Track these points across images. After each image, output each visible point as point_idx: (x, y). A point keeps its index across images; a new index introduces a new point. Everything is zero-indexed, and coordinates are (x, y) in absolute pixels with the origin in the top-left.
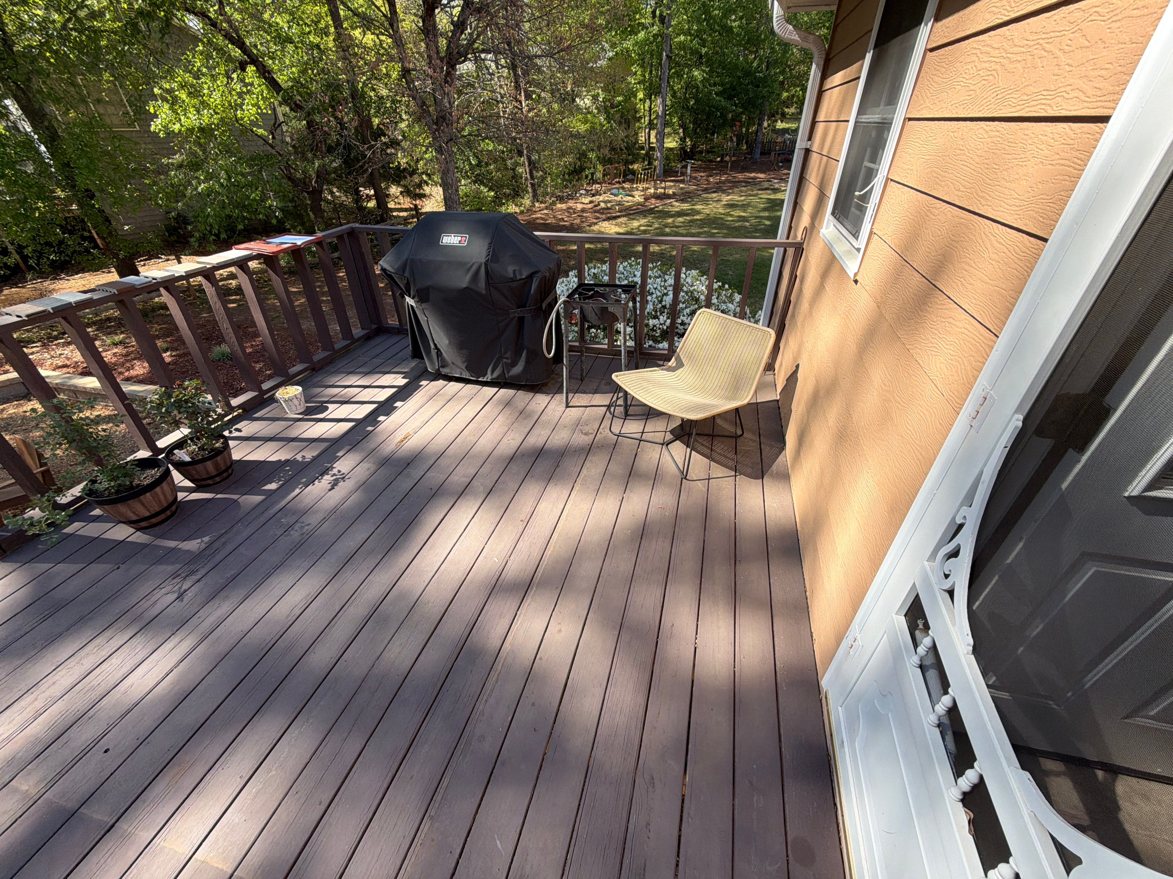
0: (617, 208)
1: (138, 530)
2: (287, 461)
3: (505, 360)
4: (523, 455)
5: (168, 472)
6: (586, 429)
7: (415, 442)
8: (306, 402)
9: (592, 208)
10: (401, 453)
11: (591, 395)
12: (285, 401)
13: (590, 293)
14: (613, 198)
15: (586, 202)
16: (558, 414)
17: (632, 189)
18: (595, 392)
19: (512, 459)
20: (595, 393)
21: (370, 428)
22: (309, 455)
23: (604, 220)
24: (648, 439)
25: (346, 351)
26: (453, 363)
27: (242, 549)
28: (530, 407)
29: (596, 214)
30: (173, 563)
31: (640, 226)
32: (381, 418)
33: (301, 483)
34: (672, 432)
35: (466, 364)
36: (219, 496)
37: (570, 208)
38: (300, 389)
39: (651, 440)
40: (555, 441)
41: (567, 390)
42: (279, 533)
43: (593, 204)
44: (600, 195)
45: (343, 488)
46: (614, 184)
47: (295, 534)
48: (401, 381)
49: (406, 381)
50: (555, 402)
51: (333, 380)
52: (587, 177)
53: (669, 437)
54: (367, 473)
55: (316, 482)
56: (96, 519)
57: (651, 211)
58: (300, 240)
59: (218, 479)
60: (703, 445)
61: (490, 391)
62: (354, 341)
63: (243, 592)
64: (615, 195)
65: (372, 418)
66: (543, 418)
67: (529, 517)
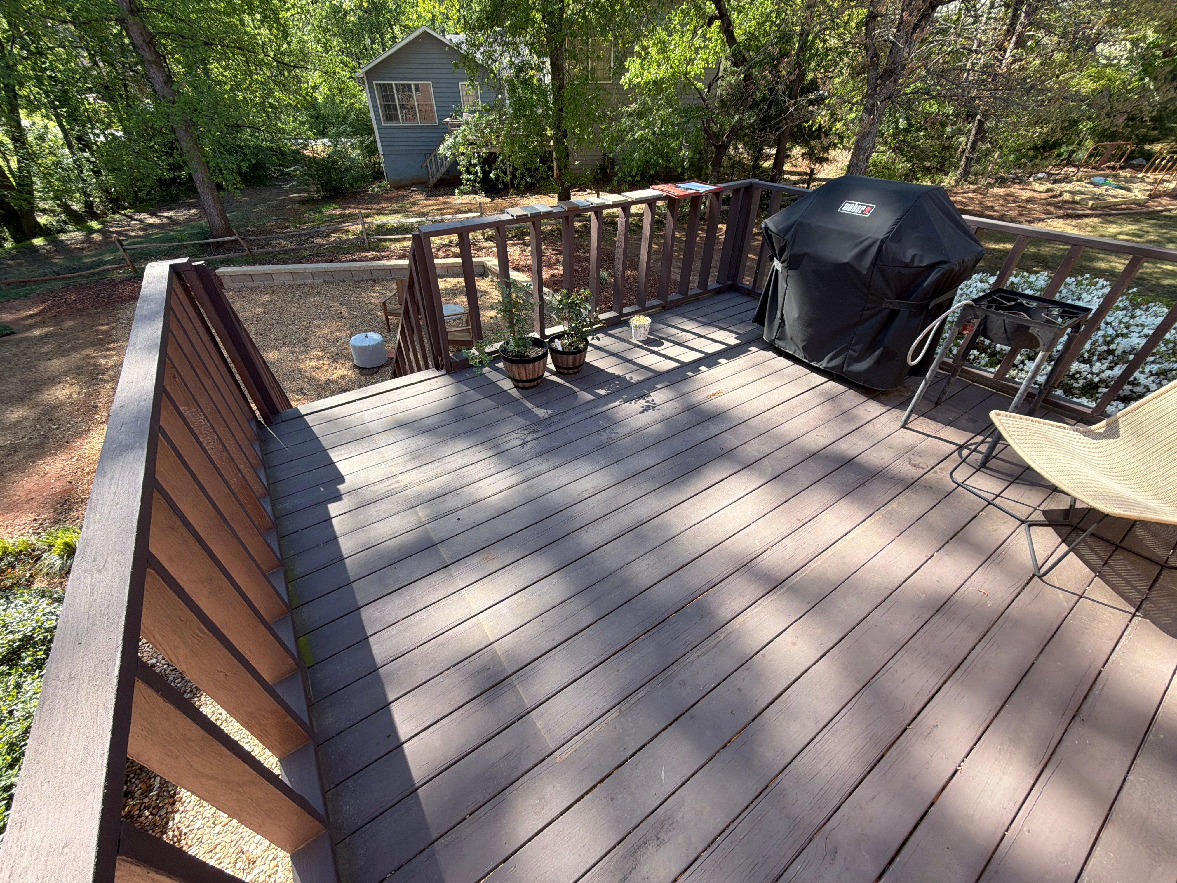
0: (1090, 203)
1: (516, 387)
2: (619, 376)
3: (851, 352)
4: (827, 457)
5: (545, 355)
6: (918, 460)
7: (723, 402)
8: (650, 333)
9: (1045, 199)
10: (707, 406)
11: (941, 425)
12: (635, 327)
13: (1009, 304)
14: (1090, 188)
15: (1041, 189)
16: (887, 431)
17: (1132, 180)
18: (950, 424)
19: (813, 456)
20: (948, 425)
21: (690, 374)
22: (636, 378)
23: (1058, 217)
24: (1002, 505)
25: (696, 298)
26: (791, 339)
27: (568, 430)
28: (855, 411)
29: (1049, 208)
30: (526, 420)
31: (1121, 233)
32: (703, 368)
33: (622, 398)
34: (1045, 513)
35: (805, 343)
36: (567, 384)
37: (1011, 195)
38: (650, 320)
39: (1007, 509)
40: (871, 458)
41: (913, 408)
42: (595, 429)
43: (1049, 194)
44: (1070, 182)
45: (652, 415)
46: (1103, 170)
47: (604, 436)
48: (732, 340)
49: (737, 341)
50: (890, 416)
51: (677, 321)
52: (1059, 155)
53: (1038, 516)
54: (674, 411)
55: (633, 402)
56: (498, 370)
57: (1153, 215)
58: (702, 188)
59: (571, 371)
60: (1092, 550)
61: (818, 379)
62: (706, 291)
63: (558, 461)
64: (1095, 185)
65: (695, 366)
66: (867, 428)
67: (808, 519)
